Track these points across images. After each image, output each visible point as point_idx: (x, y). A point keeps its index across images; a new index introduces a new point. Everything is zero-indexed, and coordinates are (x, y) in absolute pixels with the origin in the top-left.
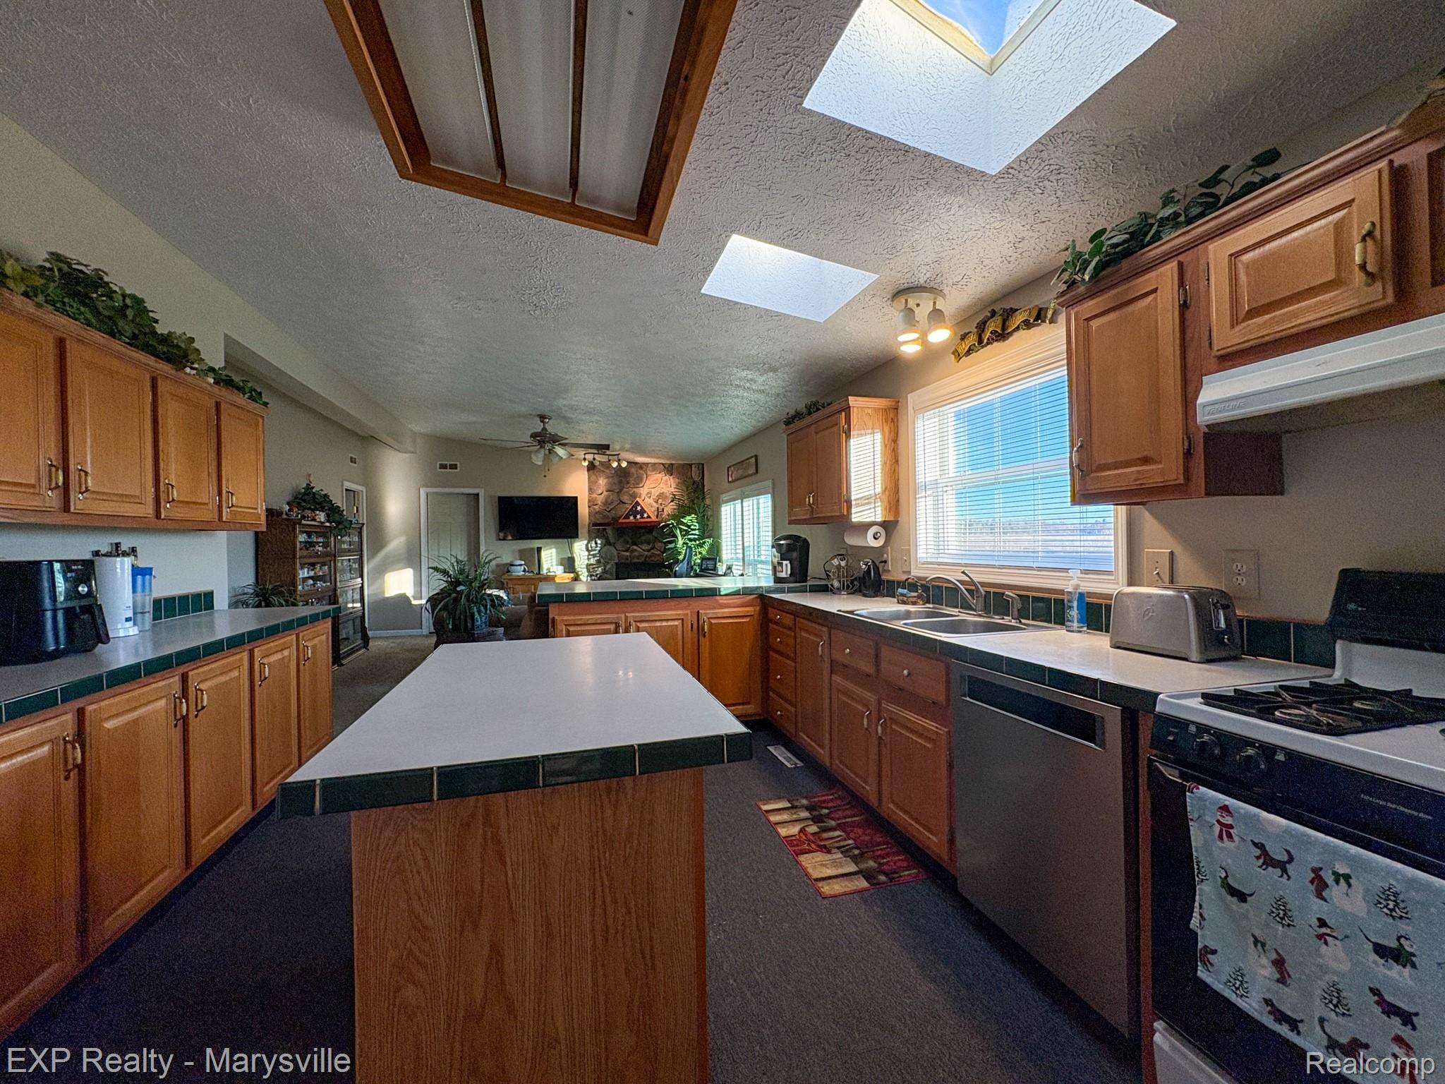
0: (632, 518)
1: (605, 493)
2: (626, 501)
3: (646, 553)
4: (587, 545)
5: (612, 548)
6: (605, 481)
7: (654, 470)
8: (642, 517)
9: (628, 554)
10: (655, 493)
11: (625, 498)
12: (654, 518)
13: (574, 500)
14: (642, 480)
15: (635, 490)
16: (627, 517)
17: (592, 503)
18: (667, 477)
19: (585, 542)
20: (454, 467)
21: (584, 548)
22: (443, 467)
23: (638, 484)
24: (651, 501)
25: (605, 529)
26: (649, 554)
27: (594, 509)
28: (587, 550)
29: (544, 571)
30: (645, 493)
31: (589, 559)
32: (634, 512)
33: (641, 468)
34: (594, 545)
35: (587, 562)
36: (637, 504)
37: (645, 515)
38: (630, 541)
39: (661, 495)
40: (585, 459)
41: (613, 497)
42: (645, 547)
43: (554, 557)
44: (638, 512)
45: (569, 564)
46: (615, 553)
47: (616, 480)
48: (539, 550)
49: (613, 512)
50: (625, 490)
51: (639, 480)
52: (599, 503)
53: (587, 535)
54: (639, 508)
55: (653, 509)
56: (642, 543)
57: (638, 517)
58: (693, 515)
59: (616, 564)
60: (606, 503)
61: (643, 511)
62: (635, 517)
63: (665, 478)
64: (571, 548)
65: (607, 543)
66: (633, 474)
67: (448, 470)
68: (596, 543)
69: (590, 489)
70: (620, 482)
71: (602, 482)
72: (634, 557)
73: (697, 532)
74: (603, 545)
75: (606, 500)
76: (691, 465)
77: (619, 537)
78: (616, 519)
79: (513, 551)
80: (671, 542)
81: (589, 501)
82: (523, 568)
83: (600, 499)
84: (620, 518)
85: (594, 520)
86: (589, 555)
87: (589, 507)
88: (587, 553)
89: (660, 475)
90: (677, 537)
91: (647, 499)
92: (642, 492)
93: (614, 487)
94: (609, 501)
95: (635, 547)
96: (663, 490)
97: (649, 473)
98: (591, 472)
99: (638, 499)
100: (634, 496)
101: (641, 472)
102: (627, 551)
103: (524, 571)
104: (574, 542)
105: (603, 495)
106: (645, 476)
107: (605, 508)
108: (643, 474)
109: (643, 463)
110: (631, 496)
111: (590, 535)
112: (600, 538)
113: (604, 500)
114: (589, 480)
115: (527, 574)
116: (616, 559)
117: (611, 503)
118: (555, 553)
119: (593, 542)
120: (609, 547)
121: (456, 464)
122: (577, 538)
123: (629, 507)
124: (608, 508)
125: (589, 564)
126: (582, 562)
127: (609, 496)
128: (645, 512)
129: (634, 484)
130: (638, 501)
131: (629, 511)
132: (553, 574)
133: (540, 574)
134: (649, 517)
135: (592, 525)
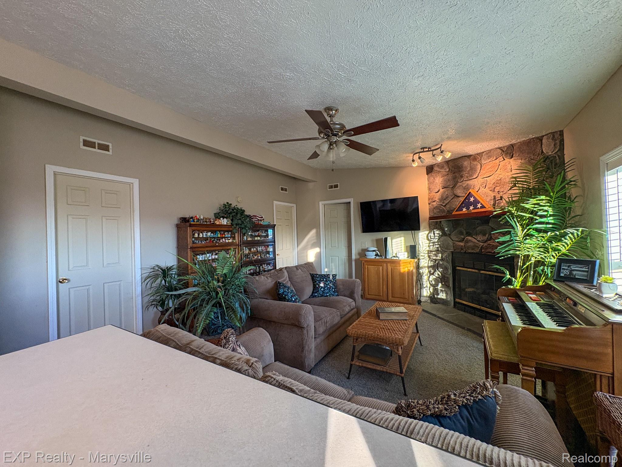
0: (464, 210)
1: (442, 190)
2: (460, 195)
3: (482, 244)
4: (428, 235)
5: (448, 238)
6: (441, 179)
7: (489, 157)
8: (476, 208)
9: (462, 244)
10: (491, 180)
11: (459, 192)
12: (489, 207)
13: (415, 199)
14: (476, 171)
15: (468, 182)
16: (460, 209)
17: (431, 200)
18: (507, 160)
19: (427, 232)
20: (336, 186)
21: (426, 236)
22: (331, 187)
23: (471, 176)
24: (487, 190)
25: (441, 222)
26: (485, 244)
27: (433, 205)
28: (428, 239)
29: (389, 256)
30: (480, 183)
31: (429, 246)
32: (466, 203)
33: (475, 159)
34: (432, 235)
35: (428, 249)
36: (470, 195)
37: (479, 206)
38: (465, 233)
39: (499, 182)
40: (413, 161)
41: (448, 192)
42: (480, 238)
43: (403, 243)
44: (471, 204)
45: (413, 251)
46: (451, 243)
47: (450, 176)
48: (386, 239)
49: (448, 206)
50: (459, 184)
51: (473, 170)
52: (437, 199)
53: (428, 227)
54: (472, 199)
55: (489, 198)
56: (477, 234)
57: (471, 208)
58: (543, 197)
59: (452, 252)
60: (442, 199)
61: (476, 202)
62: (468, 209)
63: (502, 164)
64: (414, 238)
65: (444, 234)
66: (466, 168)
67: (333, 189)
68: (434, 234)
69: (429, 189)
70: (454, 178)
71: (439, 181)
72: (468, 248)
73: (550, 220)
74: (440, 237)
75: (442, 197)
76: (540, 139)
77: (455, 229)
78: (450, 212)
79: (372, 240)
81: (429, 199)
83: (437, 197)
84: (453, 211)
85: (432, 215)
86: (429, 243)
87: (429, 204)
88: (428, 242)
89: (497, 161)
90: (513, 228)
91: (482, 189)
92: (476, 183)
93: (449, 184)
94: (445, 197)
95: (470, 238)
96: (501, 176)
97: (483, 162)
98: (430, 175)
99: (470, 190)
100: (467, 188)
101: (475, 163)
102: (462, 241)
103: (377, 255)
104: (419, 232)
105: (439, 192)
106: (479, 166)
107: (441, 203)
108: (477, 165)
109: (477, 154)
110: (464, 189)
111: (430, 227)
112: (438, 229)
113: (440, 197)
114: (428, 180)
115: (377, 257)
116: (453, 248)
117: (447, 198)
118: (403, 241)
119: (432, 232)
120: (445, 237)
121: (338, 185)
122: (419, 229)
123: (462, 199)
124: (444, 203)
125: (430, 252)
126: (424, 249)
127: (445, 192)
128: (479, 202)
129: (467, 177)
130: (472, 192)
131: (462, 204)
132: (397, 258)
133: (386, 258)
134: (483, 207)
135: (431, 218)
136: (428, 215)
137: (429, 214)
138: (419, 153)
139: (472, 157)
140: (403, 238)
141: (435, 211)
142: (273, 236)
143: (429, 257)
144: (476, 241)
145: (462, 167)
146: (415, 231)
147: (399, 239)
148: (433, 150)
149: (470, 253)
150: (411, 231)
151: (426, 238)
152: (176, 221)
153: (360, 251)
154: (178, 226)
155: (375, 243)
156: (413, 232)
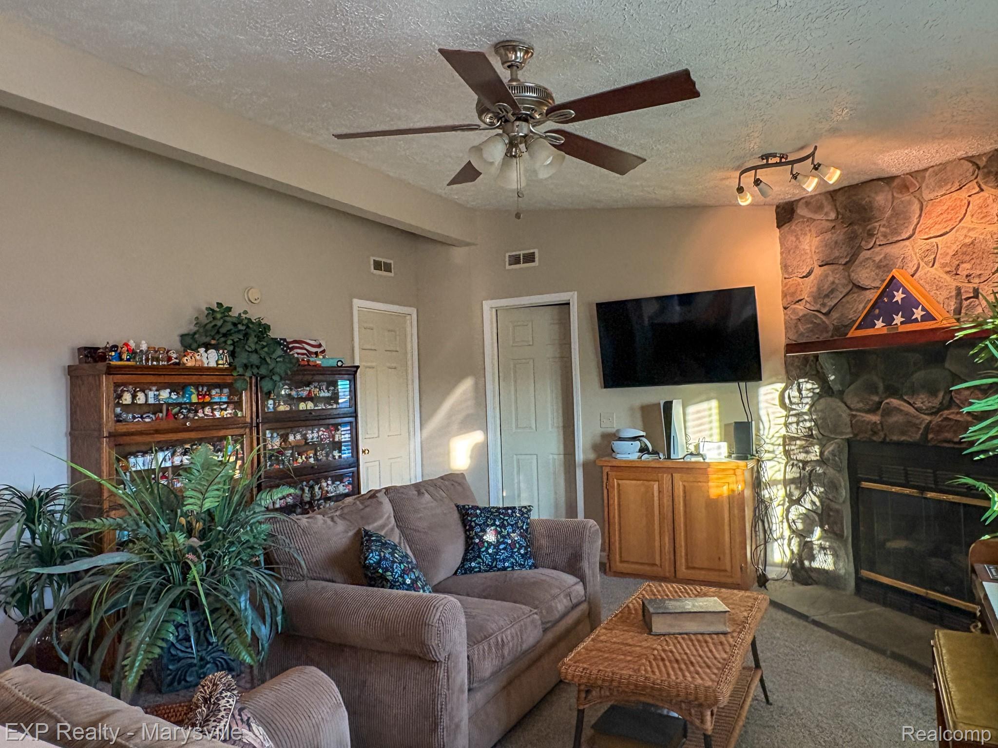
0: (879, 324)
1: (818, 271)
2: (866, 283)
3: (928, 418)
4: (782, 393)
5: (836, 403)
6: (816, 241)
7: (942, 182)
8: (909, 320)
9: (875, 418)
10: (948, 245)
11: (865, 275)
12: (944, 318)
13: (748, 293)
14: (907, 219)
15: (888, 249)
16: (868, 321)
17: (790, 298)
19: (780, 386)
20: (530, 258)
21: (777, 395)
22: (516, 260)
23: (895, 232)
24: (936, 271)
25: (816, 357)
26: (937, 419)
27: (794, 311)
28: (783, 405)
29: (679, 453)
30: (919, 253)
31: (787, 425)
32: (884, 306)
33: (905, 187)
34: (794, 393)
35: (783, 432)
36: (893, 284)
37: (918, 313)
38: (881, 386)
39: (968, 251)
40: (740, 190)
41: (835, 276)
42: (922, 401)
43: (715, 417)
44: (896, 308)
46: (844, 415)
47: (840, 235)
48: (668, 406)
49: (835, 315)
50: (864, 254)
51: (900, 216)
52: (805, 296)
53: (783, 371)
54: (899, 296)
55: (944, 294)
56: (914, 392)
57: (898, 319)
59: (848, 441)
60: (822, 295)
61: (910, 303)
62: (889, 321)
64: (748, 404)
65: (826, 390)
66: (882, 210)
67: (522, 265)
68: (800, 390)
69: (785, 267)
70: (852, 238)
71: (810, 244)
72: (891, 429)
74: (817, 398)
75: (819, 289)
77: (855, 376)
78: (841, 329)
79: (632, 409)
81: (784, 295)
82: (637, 444)
83: (807, 288)
84: (849, 327)
85: (794, 337)
86: (787, 417)
87: (785, 308)
88: (784, 413)
89: (964, 193)
91: (925, 269)
92: (909, 252)
93: (837, 253)
94: (826, 286)
95: (895, 402)
96: (973, 234)
97: (927, 195)
98: (786, 228)
99: (894, 272)
100: (884, 266)
101: (906, 197)
102: (873, 410)
103: (643, 450)
104: (759, 387)
105: (812, 277)
106: (916, 206)
107: (817, 307)
108: (910, 203)
109: (910, 174)
110: (879, 267)
111: (787, 372)
112: (810, 377)
113: (815, 289)
114: (782, 244)
115: (646, 457)
116: (849, 430)
117: (832, 291)
118: (715, 411)
119: (795, 387)
120: (829, 399)
121: (533, 254)
122: (759, 378)
123: (872, 296)
124: (824, 305)
125: (788, 440)
126: (772, 432)
127: (827, 276)
128: (917, 304)
129: (885, 236)
130: (899, 278)
131: (873, 307)
132: (701, 459)
133: (669, 457)
134: (928, 317)
135: (790, 348)
136: (782, 341)
137: (787, 338)
138: (756, 168)
139: (896, 182)
140: (714, 404)
141: (802, 328)
142: (350, 399)
143: (787, 453)
144: (912, 410)
145: (871, 209)
146: (749, 384)
147: (705, 405)
148: (793, 163)
149: (896, 443)
150: (735, 385)
151: (777, 402)
152: (67, 359)
153: (598, 439)
154: (72, 372)
155: (638, 415)
156: (742, 384)
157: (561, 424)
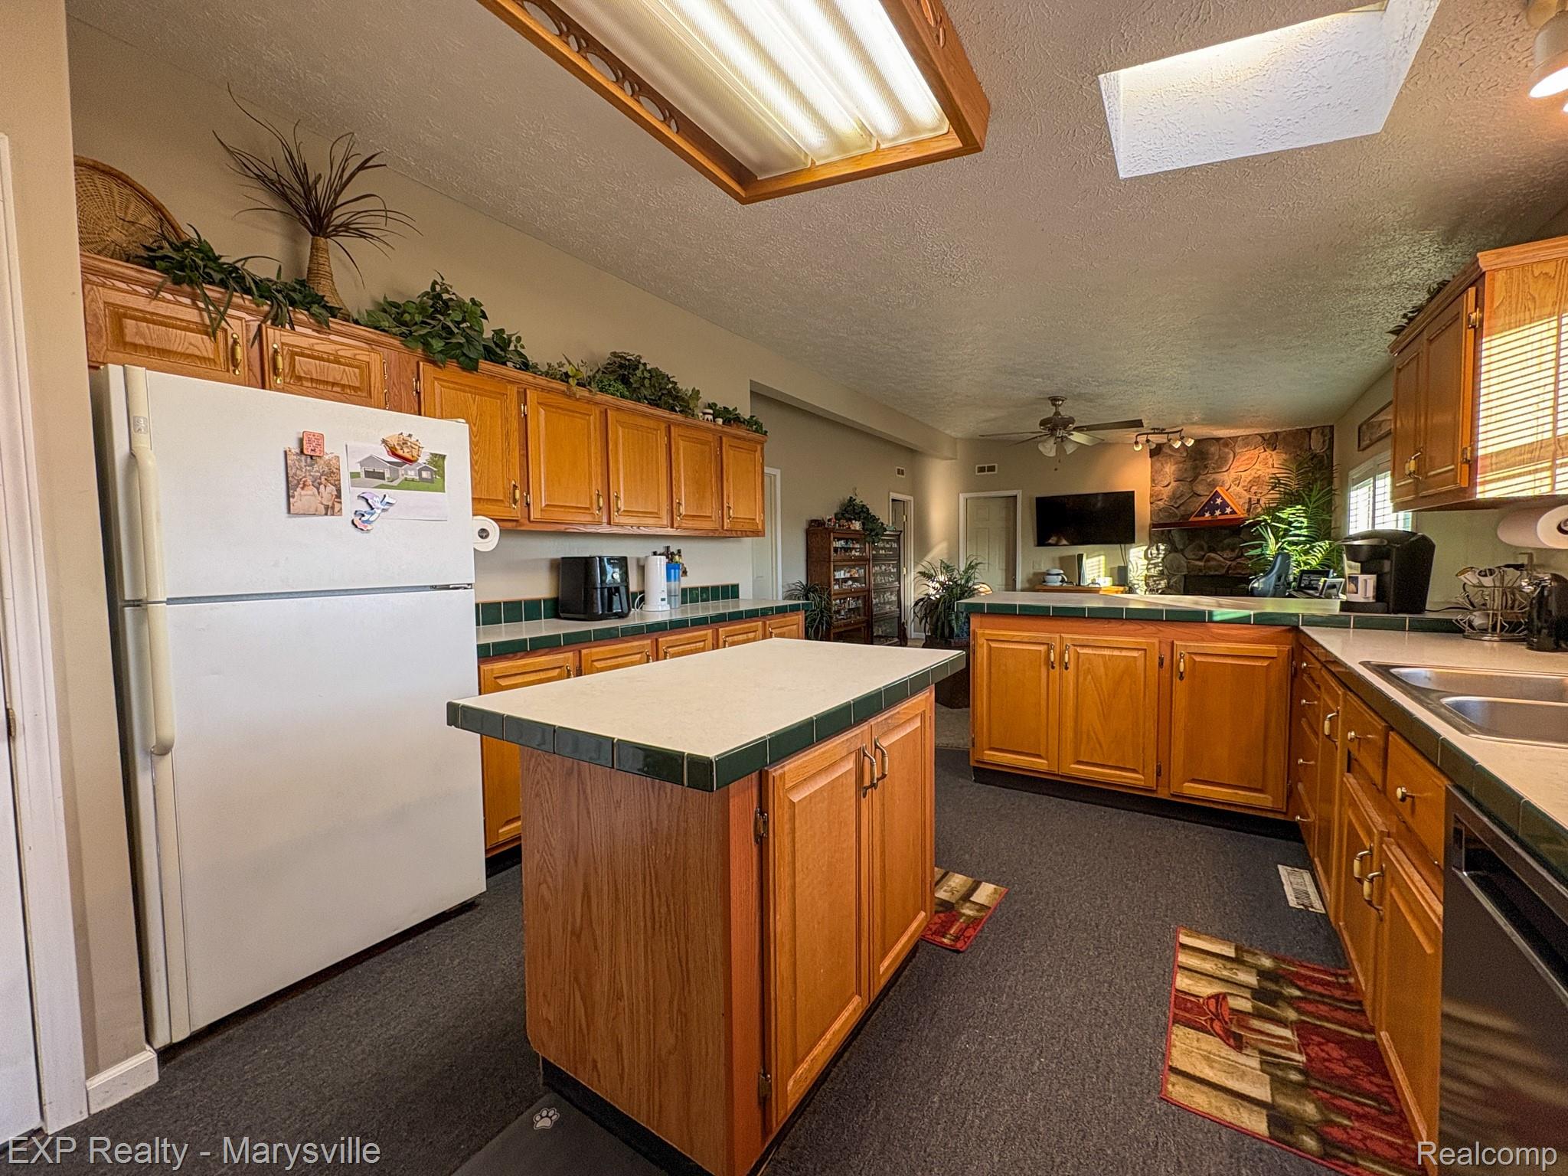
0: (1208, 515)
1: (1173, 484)
2: (1202, 493)
3: (1229, 563)
4: (1146, 552)
5: (1179, 556)
6: (1173, 468)
7: (1247, 444)
8: (1223, 513)
9: (1201, 564)
10: (1247, 477)
11: (1201, 489)
12: (1241, 513)
13: (1130, 496)
14: (1226, 461)
15: (1214, 476)
16: (1201, 513)
17: (1155, 498)
18: (1269, 452)
19: (1145, 548)
20: (991, 469)
21: (1142, 554)
22: (982, 470)
23: (1220, 467)
24: (1239, 489)
25: (1170, 531)
26: (1234, 563)
27: (1157, 505)
28: (1146, 557)
29: (1086, 582)
30: (1231, 479)
31: (1148, 569)
32: (1211, 506)
33: (1226, 445)
34: (1154, 551)
35: (1145, 572)
36: (1217, 495)
37: (1228, 510)
38: (1206, 547)
39: (1256, 481)
40: (1136, 443)
41: (1184, 488)
42: (1228, 554)
43: (1103, 566)
44: (1217, 507)
45: (1121, 577)
46: (1184, 562)
47: (1189, 464)
48: (1080, 557)
49: (1182, 508)
50: (1201, 477)
51: (1222, 460)
52: (1164, 497)
53: (1148, 539)
54: (1219, 501)
55: (1242, 501)
56: (1223, 549)
57: (1218, 513)
58: (1299, 507)
59: (1185, 576)
60: (1174, 497)
61: (1225, 505)
62: (1212, 514)
63: (1263, 456)
64: (1124, 556)
65: (1173, 549)
66: (1213, 454)
67: (986, 473)
68: (1158, 549)
69: (1153, 481)
70: (1195, 468)
71: (1170, 469)
72: (1209, 568)
73: (1304, 532)
74: (1168, 552)
75: (1173, 494)
76: (1309, 432)
77: (1191, 540)
78: (1186, 517)
79: (1053, 559)
80: (1254, 547)
81: (1151, 496)
82: (1060, 577)
83: (1166, 493)
84: (1190, 515)
85: (1156, 520)
86: (1148, 564)
87: (1151, 503)
88: (1146, 562)
89: (1256, 451)
90: (1266, 541)
91: (1234, 487)
92: (1226, 478)
93: (1185, 475)
94: (1179, 493)
95: (1212, 555)
96: (1259, 473)
97: (1238, 450)
98: (1155, 458)
99: (1218, 489)
100: (1213, 484)
101: (1227, 450)
102: (1199, 560)
103: (1063, 581)
104: (1131, 548)
105: (1170, 487)
106: (1232, 455)
107: (1172, 504)
108: (1228, 453)
109: (1230, 438)
110: (1209, 485)
111: (1150, 539)
112: (1163, 543)
113: (1171, 494)
114: (1152, 468)
115: (1065, 585)
116: (1185, 570)
117: (1182, 496)
118: (1103, 562)
119: (1154, 548)
120: (1176, 554)
121: (994, 467)
122: (1134, 542)
123: (1205, 500)
124: (1176, 503)
125: (1147, 578)
126: (1138, 573)
127: (1178, 487)
128: (1228, 506)
129: (1214, 469)
130: (1219, 491)
131: (1204, 506)
132: (1097, 586)
133: (1079, 585)
134: (1233, 512)
135: (1154, 526)
136: (1148, 521)
137: (1151, 519)
138: (1147, 434)
139: (1222, 441)
140: (1102, 558)
141: (1161, 515)
143: (1147, 584)
144: (1221, 559)
145: (1207, 454)
146: (1127, 545)
147: (1097, 559)
148: (1168, 433)
149: (1212, 576)
150: (1118, 546)
151: (1143, 556)
152: (804, 526)
153: (1031, 576)
154: (808, 533)
155: (1057, 562)
156: (1123, 546)
157: (1004, 568)
